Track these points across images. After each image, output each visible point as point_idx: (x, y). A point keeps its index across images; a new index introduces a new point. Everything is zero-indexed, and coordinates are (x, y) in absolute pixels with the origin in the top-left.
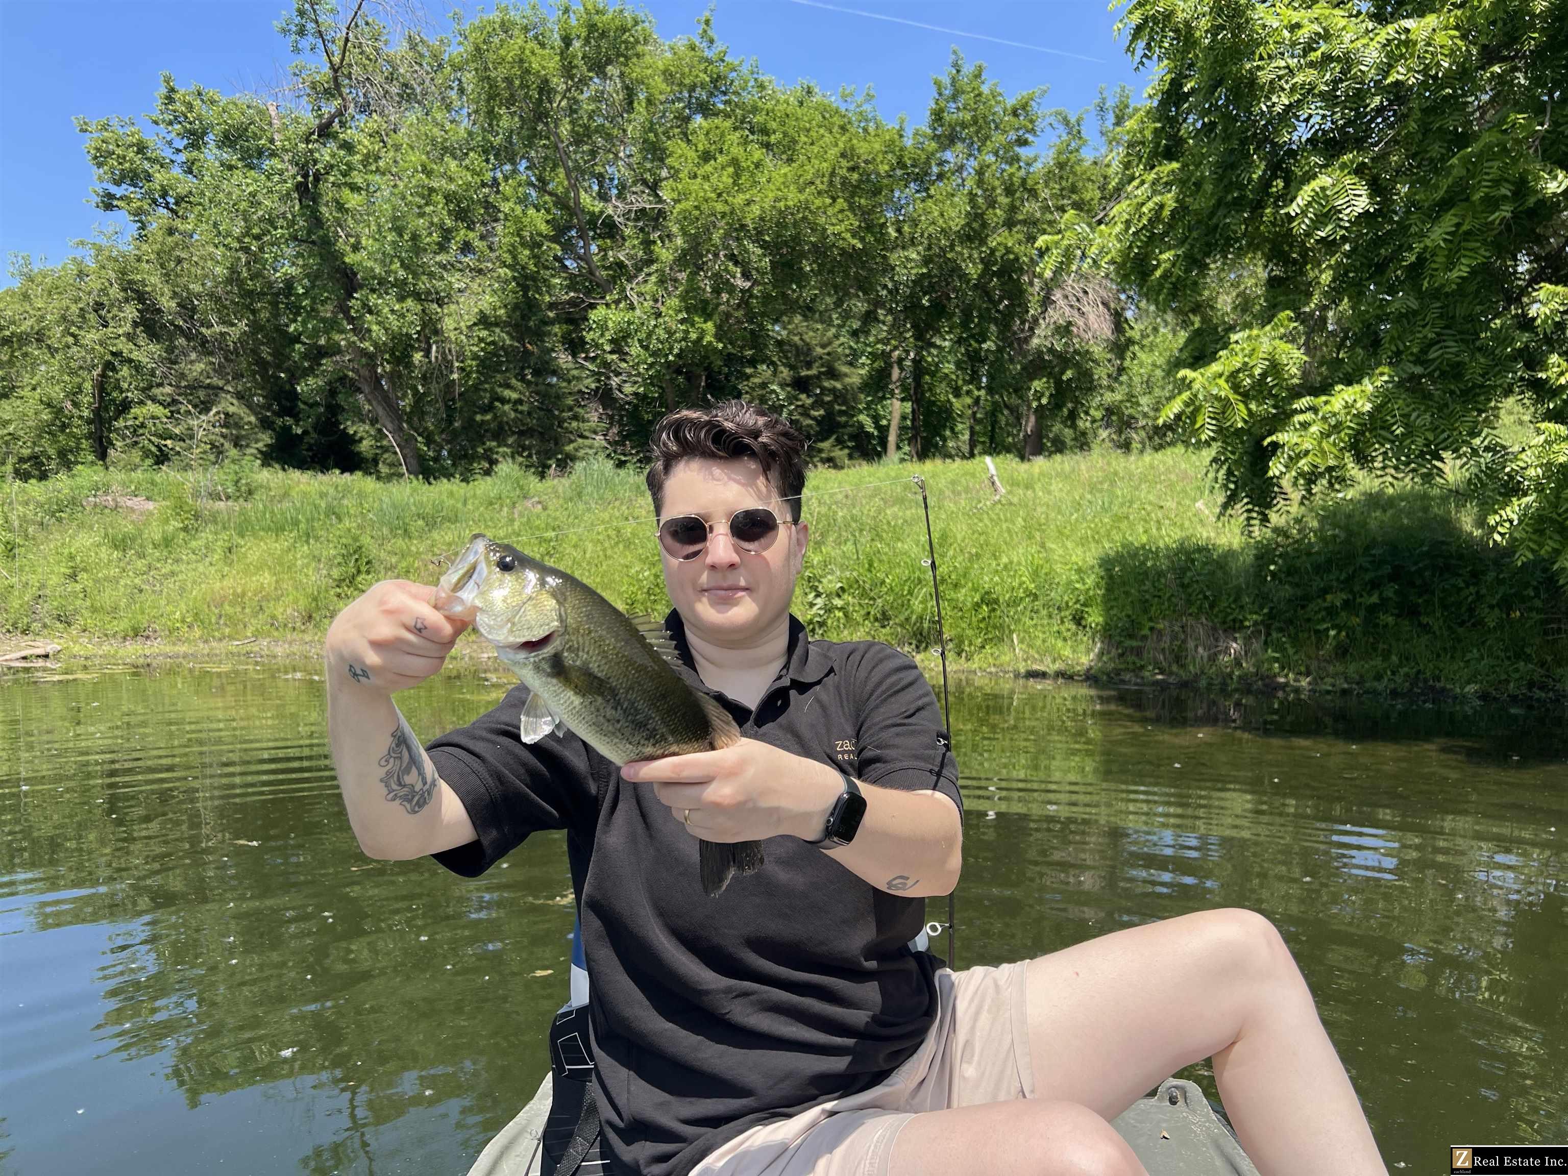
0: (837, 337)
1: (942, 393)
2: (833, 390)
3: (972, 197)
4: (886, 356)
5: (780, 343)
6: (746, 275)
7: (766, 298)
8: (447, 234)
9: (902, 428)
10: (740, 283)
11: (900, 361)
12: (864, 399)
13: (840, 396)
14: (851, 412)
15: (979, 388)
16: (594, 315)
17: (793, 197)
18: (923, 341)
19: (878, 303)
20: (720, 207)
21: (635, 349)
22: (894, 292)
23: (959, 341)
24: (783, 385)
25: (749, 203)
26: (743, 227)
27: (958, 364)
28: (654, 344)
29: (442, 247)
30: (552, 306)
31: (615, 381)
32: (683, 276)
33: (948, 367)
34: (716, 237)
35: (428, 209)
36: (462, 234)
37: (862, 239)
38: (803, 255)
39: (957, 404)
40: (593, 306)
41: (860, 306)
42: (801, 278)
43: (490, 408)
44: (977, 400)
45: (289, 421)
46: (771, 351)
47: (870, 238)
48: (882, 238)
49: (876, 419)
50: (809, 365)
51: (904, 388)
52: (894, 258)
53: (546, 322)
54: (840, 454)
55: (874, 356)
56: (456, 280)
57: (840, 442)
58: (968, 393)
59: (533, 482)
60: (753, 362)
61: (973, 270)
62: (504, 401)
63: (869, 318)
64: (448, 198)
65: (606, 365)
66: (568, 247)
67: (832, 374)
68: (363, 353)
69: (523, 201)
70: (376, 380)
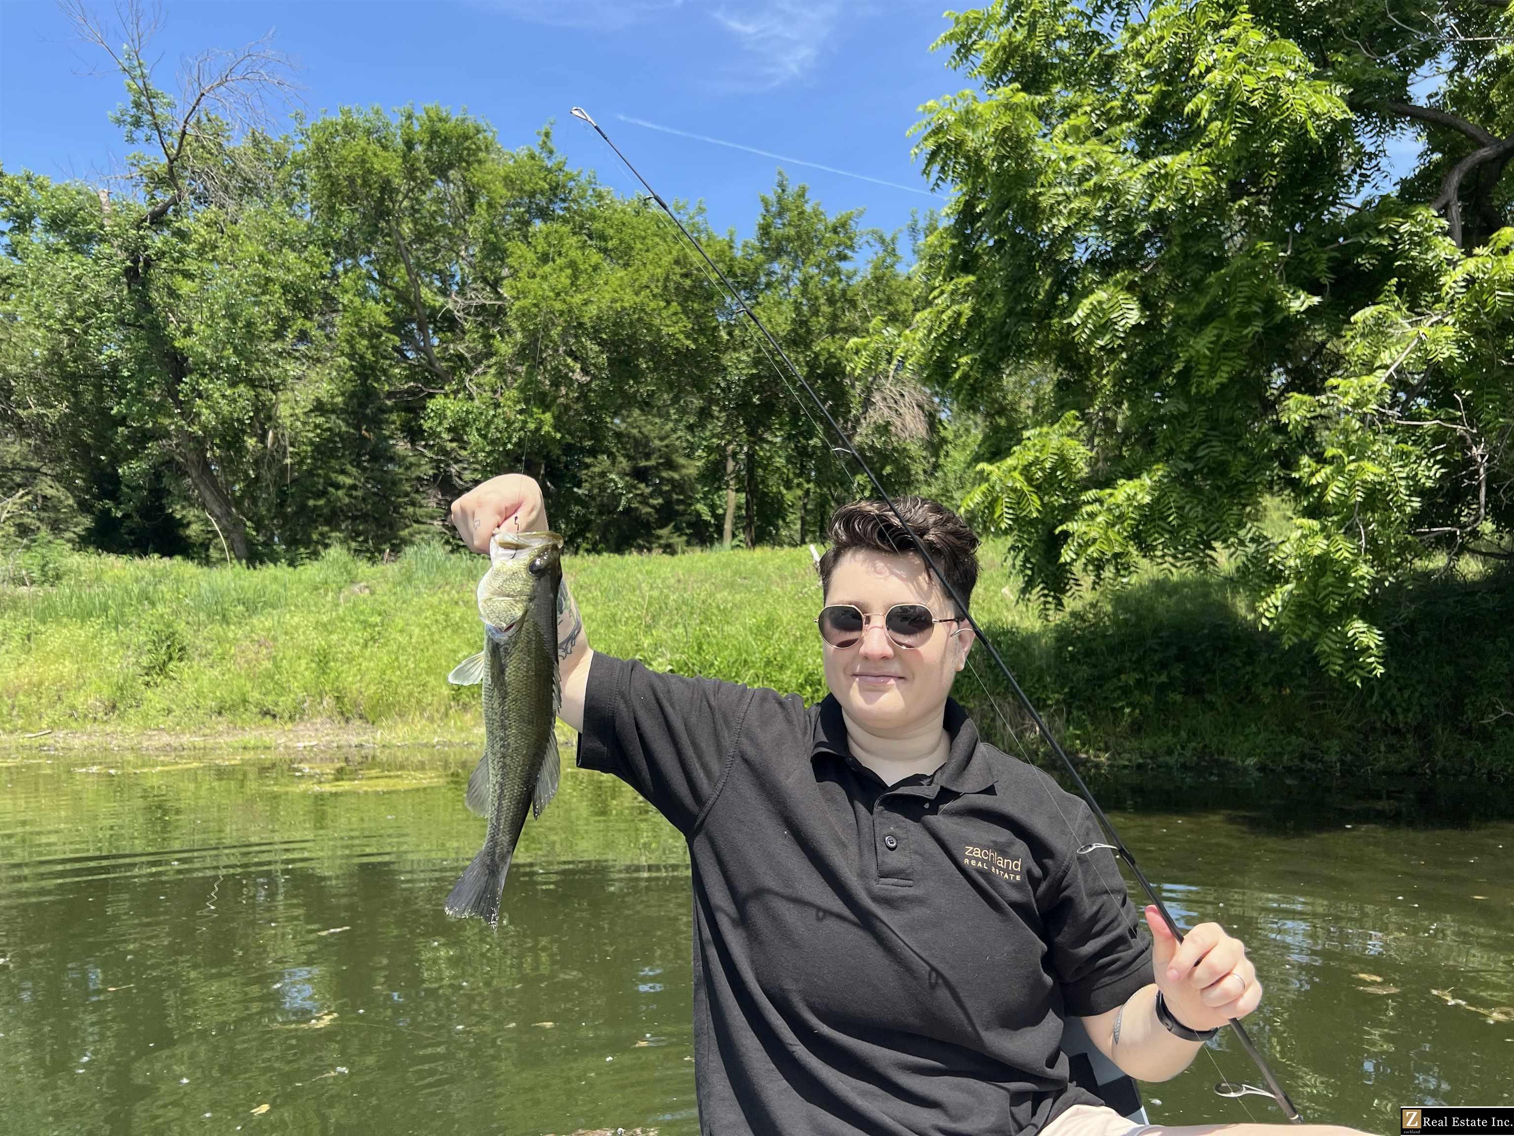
0: (674, 431)
1: (774, 485)
2: (671, 481)
3: (797, 306)
4: (721, 449)
5: (618, 435)
6: (585, 371)
7: (604, 393)
8: (283, 324)
9: (738, 518)
10: (578, 376)
11: (734, 455)
12: (701, 490)
13: (679, 487)
14: (688, 501)
15: (808, 482)
16: (432, 405)
17: (629, 299)
18: (756, 438)
19: (711, 400)
20: (558, 306)
21: (473, 437)
22: (727, 390)
23: (789, 438)
24: (623, 474)
25: (586, 303)
26: (581, 325)
27: (789, 460)
28: (493, 433)
29: (279, 335)
30: (390, 395)
31: (454, 469)
32: (522, 369)
33: (779, 462)
34: (555, 333)
35: (265, 298)
36: (299, 323)
37: (695, 341)
38: (639, 353)
39: (789, 496)
40: (431, 396)
41: (697, 403)
42: (637, 375)
43: (323, 493)
44: (807, 492)
45: (109, 504)
46: (611, 443)
47: (703, 340)
48: (714, 340)
49: (713, 508)
50: (648, 456)
51: (739, 479)
52: (727, 359)
53: (383, 410)
54: (678, 541)
55: (709, 449)
56: (293, 369)
57: (678, 529)
58: (799, 485)
59: (363, 567)
60: (593, 452)
61: (800, 371)
62: (338, 487)
63: (704, 414)
64: (286, 288)
65: (443, 451)
66: (408, 338)
67: (670, 465)
68: (192, 437)
69: (363, 293)
70: (205, 465)
